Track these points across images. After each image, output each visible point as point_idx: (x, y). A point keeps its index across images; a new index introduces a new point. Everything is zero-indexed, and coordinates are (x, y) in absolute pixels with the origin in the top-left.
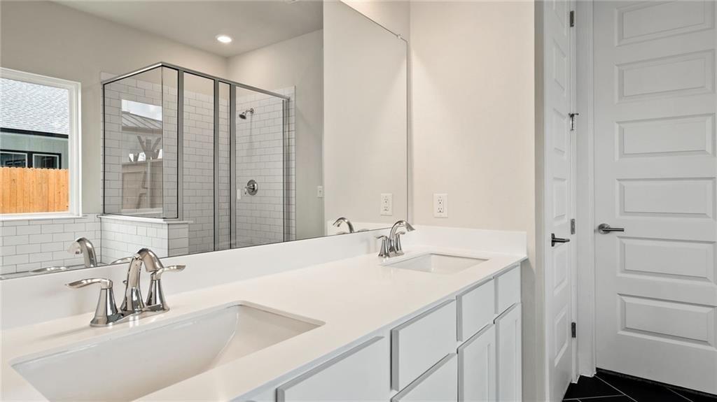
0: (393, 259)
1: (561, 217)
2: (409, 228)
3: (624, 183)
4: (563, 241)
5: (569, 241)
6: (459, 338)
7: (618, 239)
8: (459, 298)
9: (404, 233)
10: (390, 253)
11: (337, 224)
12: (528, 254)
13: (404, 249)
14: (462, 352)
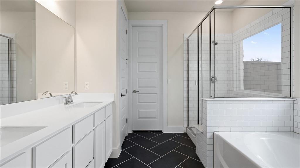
0: (70, 105)
1: (123, 89)
2: (76, 94)
3: (139, 79)
4: (124, 95)
5: (125, 95)
6: (94, 126)
7: (138, 94)
8: (94, 114)
9: (74, 96)
10: (69, 103)
11: (44, 94)
12: (114, 99)
13: (74, 102)
14: (95, 130)
